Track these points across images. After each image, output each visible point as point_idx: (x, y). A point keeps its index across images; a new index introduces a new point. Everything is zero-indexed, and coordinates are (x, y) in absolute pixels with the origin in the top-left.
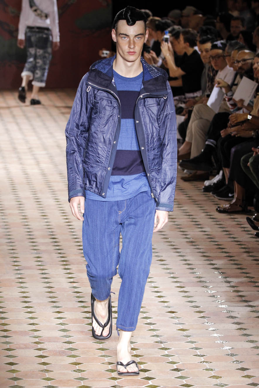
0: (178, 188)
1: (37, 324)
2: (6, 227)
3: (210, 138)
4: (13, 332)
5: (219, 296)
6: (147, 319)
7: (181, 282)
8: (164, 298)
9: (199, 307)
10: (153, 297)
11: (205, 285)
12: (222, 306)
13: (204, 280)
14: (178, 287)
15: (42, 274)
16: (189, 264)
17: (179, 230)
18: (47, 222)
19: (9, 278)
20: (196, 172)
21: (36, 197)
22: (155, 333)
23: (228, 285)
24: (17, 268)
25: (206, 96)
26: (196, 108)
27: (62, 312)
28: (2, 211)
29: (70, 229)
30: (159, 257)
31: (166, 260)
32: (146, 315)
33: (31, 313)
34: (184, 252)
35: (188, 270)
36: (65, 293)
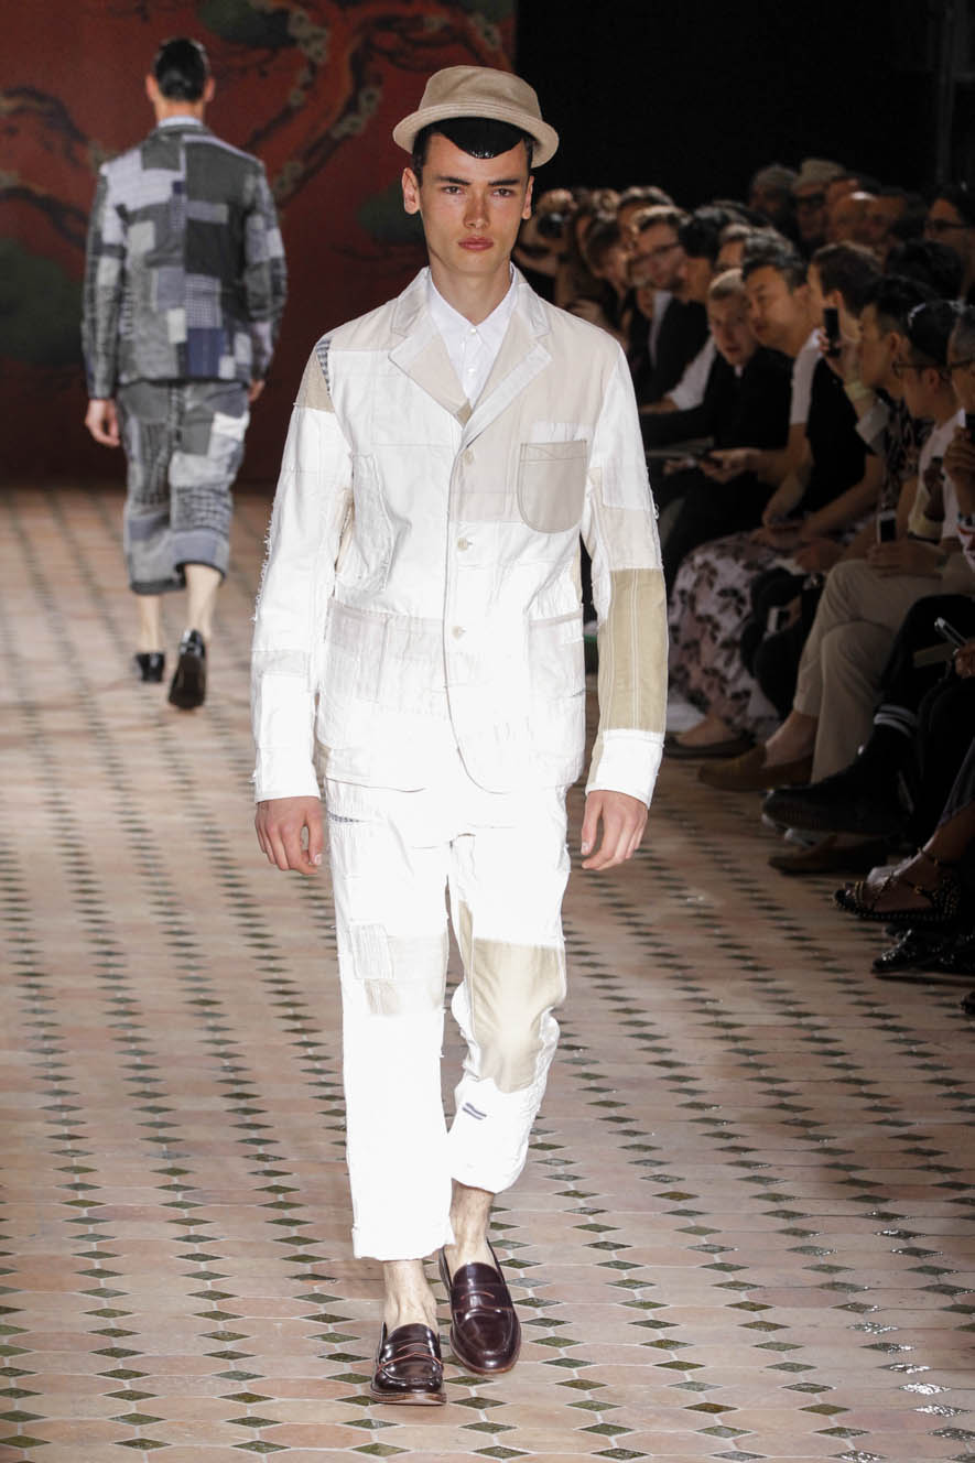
0: (757, 904)
1: (157, 1444)
2: (46, 1044)
3: (888, 701)
5: (908, 1348)
6: (610, 1434)
7: (755, 1286)
8: (681, 1350)
9: (823, 1389)
10: (637, 1345)
11: (852, 1301)
12: (915, 1387)
13: (849, 1282)
14: (739, 1306)
15: (188, 1239)
16: (788, 1215)
17: (754, 1073)
18: (215, 1029)
19: (53, 1252)
20: (834, 839)
21: (177, 923)
23: (947, 1301)
24: (84, 1212)
26: (836, 578)
27: (259, 1398)
28: (33, 980)
29: (308, 1057)
30: (666, 1182)
31: (695, 1196)
32: (603, 1419)
33: (133, 1400)
34: (771, 1162)
35: (785, 1237)
36: (278, 1321)
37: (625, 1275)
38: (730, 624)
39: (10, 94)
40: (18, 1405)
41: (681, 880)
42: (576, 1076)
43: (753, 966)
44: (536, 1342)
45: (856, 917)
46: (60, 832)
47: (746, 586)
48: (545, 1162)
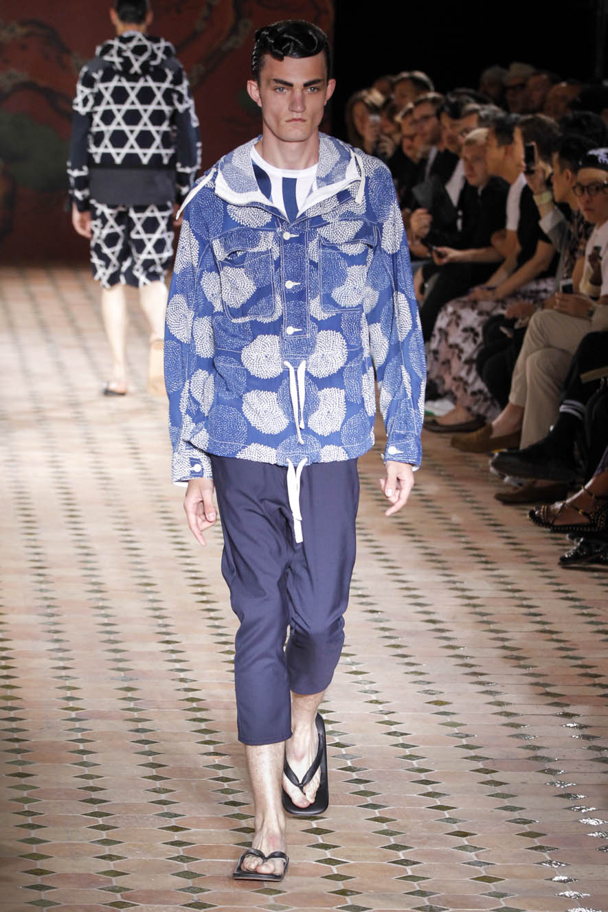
0: (487, 522)
1: (119, 858)
2: (49, 611)
3: (569, 397)
4: (58, 875)
5: (582, 797)
6: (398, 851)
7: (488, 759)
8: (443, 798)
9: (530, 822)
10: (415, 795)
11: (548, 768)
12: (587, 820)
13: (546, 756)
14: (477, 771)
15: (138, 730)
16: (508, 714)
17: (486, 627)
18: (153, 601)
19: (54, 739)
20: (534, 482)
21: (129, 536)
22: (416, 886)
23: (607, 767)
24: (73, 714)
25: (561, 290)
26: (535, 321)
27: (182, 829)
28: (40, 571)
29: (211, 618)
30: (433, 694)
31: (451, 703)
32: (395, 841)
33: (105, 830)
34: (497, 682)
35: (506, 728)
36: (194, 781)
37: (407, 752)
38: (469, 349)
39: (23, 24)
40: (34, 834)
41: (440, 508)
42: (376, 629)
43: (486, 561)
44: (353, 793)
45: (549, 530)
46: (55, 480)
47: (479, 325)
48: (358, 682)
